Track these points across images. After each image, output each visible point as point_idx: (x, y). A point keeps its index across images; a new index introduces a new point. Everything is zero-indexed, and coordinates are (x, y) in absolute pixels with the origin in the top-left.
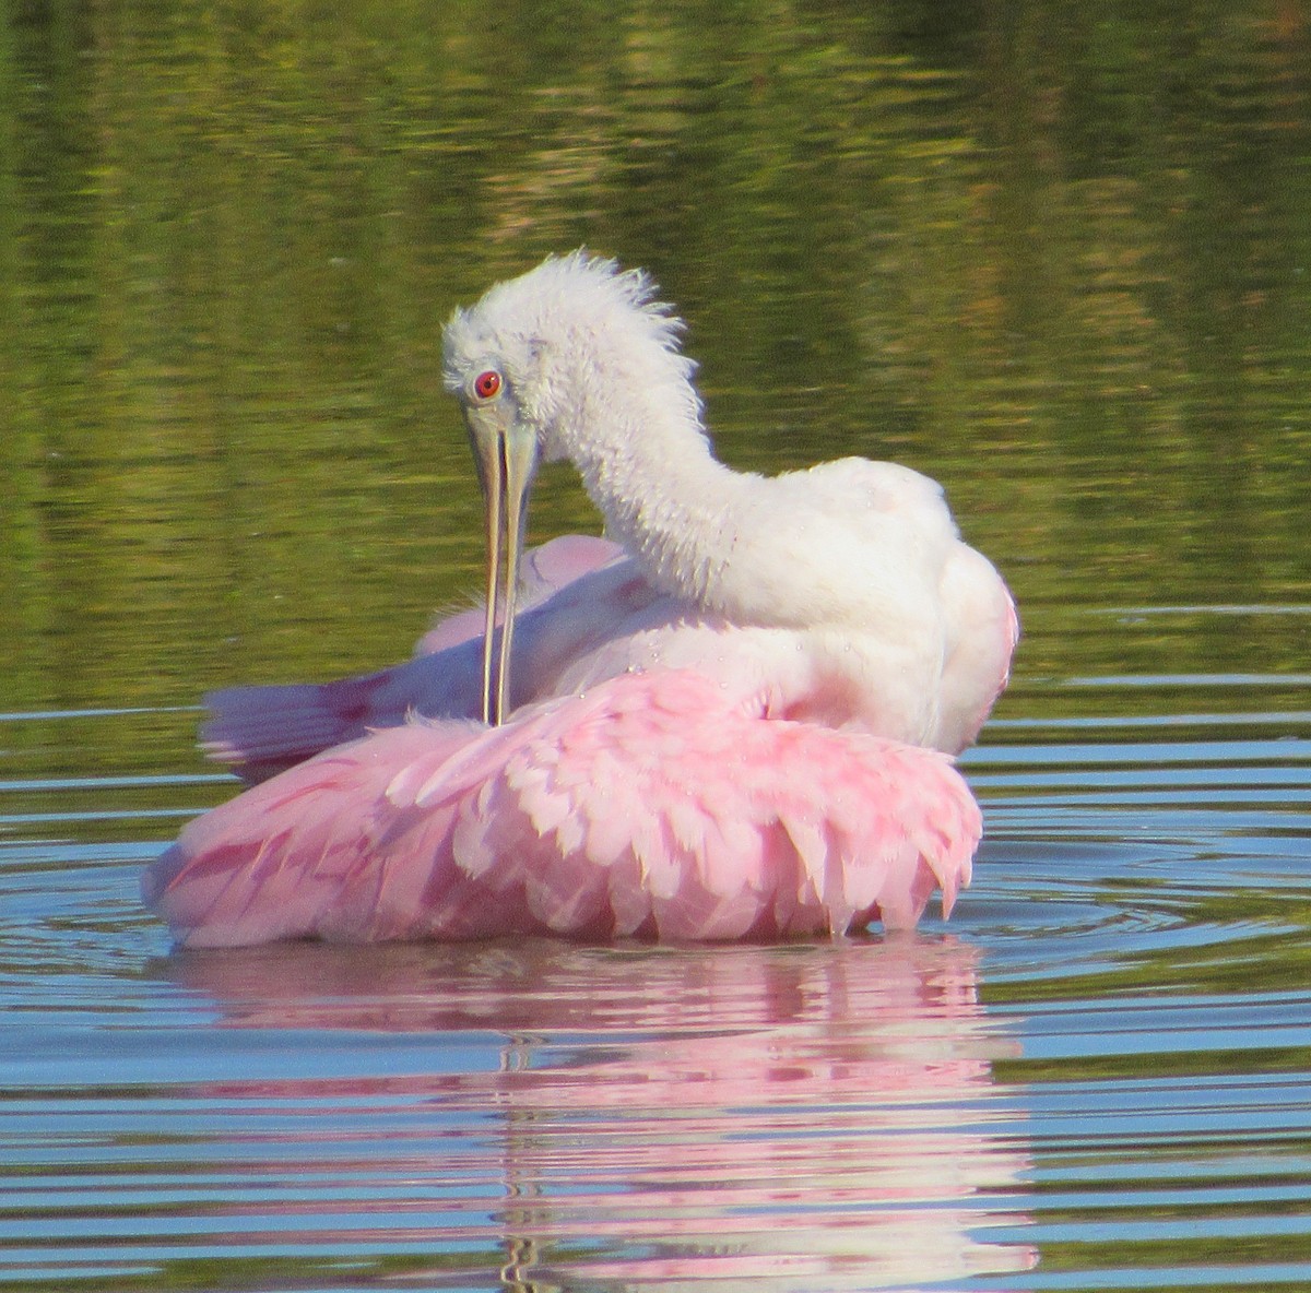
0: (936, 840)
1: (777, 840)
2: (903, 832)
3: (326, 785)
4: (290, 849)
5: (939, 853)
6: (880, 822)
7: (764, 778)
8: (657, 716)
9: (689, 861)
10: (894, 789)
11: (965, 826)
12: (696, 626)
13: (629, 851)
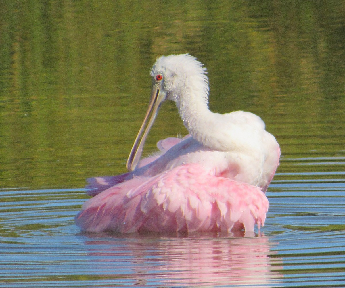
0: (255, 207)
1: (215, 207)
2: (246, 205)
3: (114, 194)
4: (105, 208)
5: (256, 211)
6: (241, 203)
7: (214, 190)
8: (189, 175)
9: (194, 211)
10: (246, 194)
11: (263, 204)
12: (200, 152)
13: (180, 208)
